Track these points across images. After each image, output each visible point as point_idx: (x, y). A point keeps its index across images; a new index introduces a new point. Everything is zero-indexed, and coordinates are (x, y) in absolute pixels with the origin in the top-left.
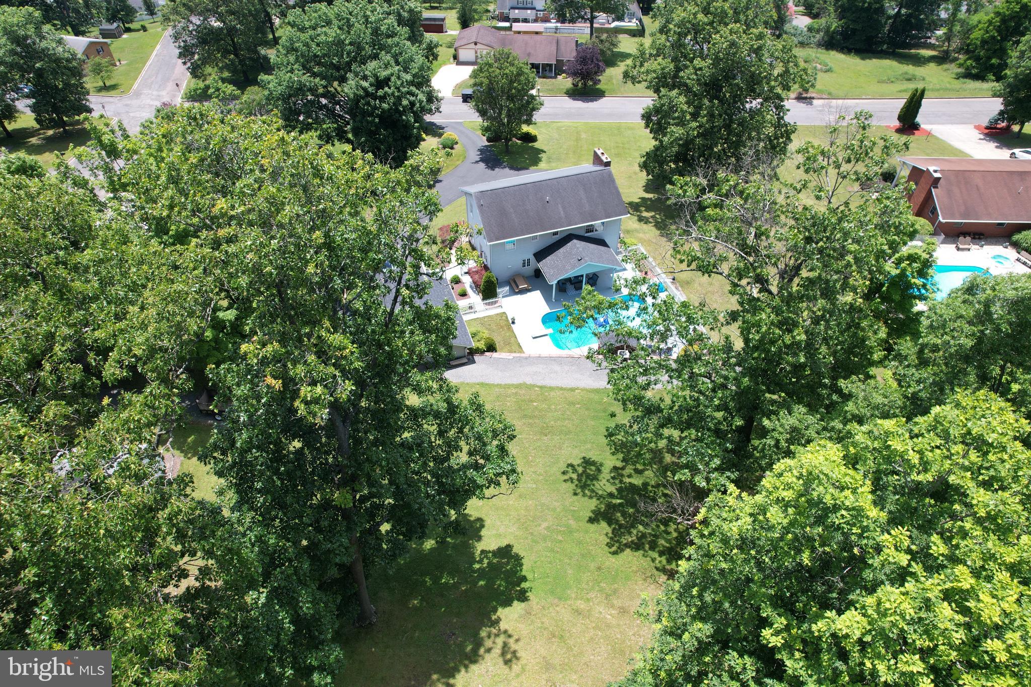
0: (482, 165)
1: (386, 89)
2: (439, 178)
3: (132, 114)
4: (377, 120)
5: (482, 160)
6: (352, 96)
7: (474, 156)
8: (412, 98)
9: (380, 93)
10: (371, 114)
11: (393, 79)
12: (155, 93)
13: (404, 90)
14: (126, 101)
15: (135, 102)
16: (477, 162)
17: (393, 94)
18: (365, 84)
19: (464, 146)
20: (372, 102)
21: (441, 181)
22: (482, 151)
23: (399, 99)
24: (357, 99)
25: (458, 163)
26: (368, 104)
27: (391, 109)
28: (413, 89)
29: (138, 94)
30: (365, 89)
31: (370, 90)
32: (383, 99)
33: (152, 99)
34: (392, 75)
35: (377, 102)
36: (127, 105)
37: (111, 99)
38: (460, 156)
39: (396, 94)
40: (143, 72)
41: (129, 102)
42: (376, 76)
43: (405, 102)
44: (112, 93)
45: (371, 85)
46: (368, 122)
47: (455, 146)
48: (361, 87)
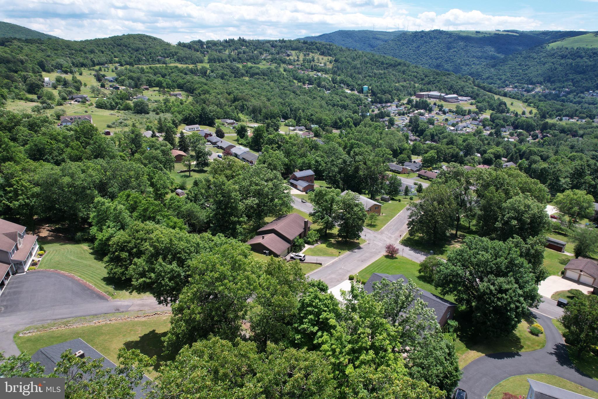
0: (554, 358)
1: (504, 295)
2: (520, 353)
3: (375, 242)
4: (491, 308)
5: (556, 354)
6: (482, 291)
7: (551, 348)
8: (518, 304)
9: (499, 296)
10: (489, 304)
11: (510, 291)
12: (390, 235)
13: (514, 299)
14: (376, 234)
15: (379, 236)
16: (551, 354)
17: (507, 299)
18: (492, 287)
19: (546, 337)
20: (492, 298)
21: (520, 355)
22: (559, 347)
23: (510, 303)
24: (484, 293)
25: (537, 348)
26: (490, 298)
27: (502, 306)
28: (522, 299)
29: (382, 233)
30: (491, 291)
31: (494, 292)
32: (499, 299)
33: (387, 238)
34: (511, 289)
35: (496, 299)
36: (375, 237)
37: (370, 231)
38: (541, 343)
39: (509, 300)
40: (389, 222)
41: (376, 235)
42: (500, 287)
43: (513, 306)
44: (372, 229)
45: (496, 289)
46: (486, 307)
47: (540, 335)
48: (489, 288)
